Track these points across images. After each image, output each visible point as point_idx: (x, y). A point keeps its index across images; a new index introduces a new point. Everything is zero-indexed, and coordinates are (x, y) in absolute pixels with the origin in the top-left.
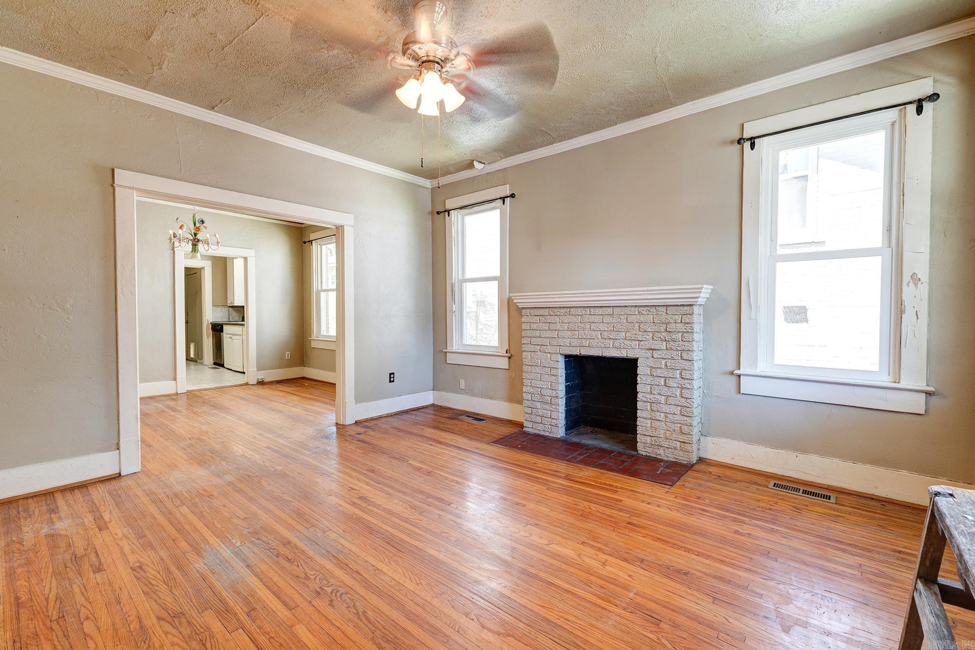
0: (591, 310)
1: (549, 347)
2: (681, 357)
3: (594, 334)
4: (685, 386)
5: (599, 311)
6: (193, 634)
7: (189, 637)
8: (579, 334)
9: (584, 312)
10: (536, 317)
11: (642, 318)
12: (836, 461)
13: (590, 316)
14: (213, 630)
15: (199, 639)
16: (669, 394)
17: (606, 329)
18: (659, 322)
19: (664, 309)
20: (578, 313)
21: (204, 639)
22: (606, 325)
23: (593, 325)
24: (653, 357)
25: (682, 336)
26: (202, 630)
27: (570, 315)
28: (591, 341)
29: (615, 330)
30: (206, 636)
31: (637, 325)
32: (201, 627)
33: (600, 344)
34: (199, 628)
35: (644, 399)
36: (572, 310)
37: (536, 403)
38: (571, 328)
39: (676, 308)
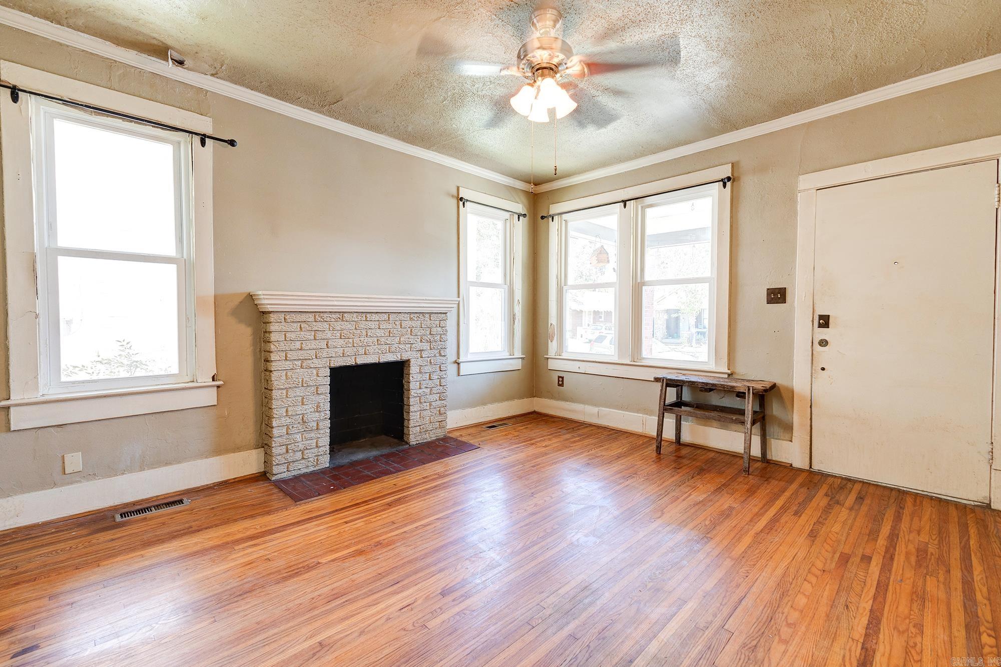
0: (368, 316)
1: (315, 361)
2: (440, 354)
3: (370, 340)
4: (442, 377)
5: (375, 317)
6: (751, 662)
7: (756, 663)
8: (355, 342)
9: (360, 318)
10: (295, 325)
11: (413, 324)
12: (497, 404)
13: (367, 323)
14: (737, 648)
15: (753, 654)
16: (433, 385)
17: (383, 335)
18: (425, 326)
19: (427, 316)
20: (353, 319)
21: (750, 650)
22: (383, 331)
23: (369, 331)
24: (421, 357)
25: (440, 337)
26: (743, 656)
27: (343, 321)
28: (368, 348)
29: (391, 335)
30: (746, 650)
31: (409, 330)
32: (740, 659)
33: (377, 350)
34: (742, 661)
35: (416, 395)
36: (345, 315)
37: (295, 436)
38: (345, 336)
39: (436, 315)
